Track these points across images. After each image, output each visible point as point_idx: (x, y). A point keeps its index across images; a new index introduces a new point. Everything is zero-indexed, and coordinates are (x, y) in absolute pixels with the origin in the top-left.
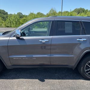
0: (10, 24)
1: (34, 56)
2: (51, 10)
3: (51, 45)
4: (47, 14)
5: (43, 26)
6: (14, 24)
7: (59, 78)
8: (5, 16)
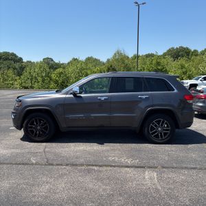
0: (31, 82)
1: (92, 115)
2: (115, 54)
3: (111, 102)
4: (108, 60)
5: (99, 85)
6: (38, 82)
7: (120, 143)
8: (17, 65)
